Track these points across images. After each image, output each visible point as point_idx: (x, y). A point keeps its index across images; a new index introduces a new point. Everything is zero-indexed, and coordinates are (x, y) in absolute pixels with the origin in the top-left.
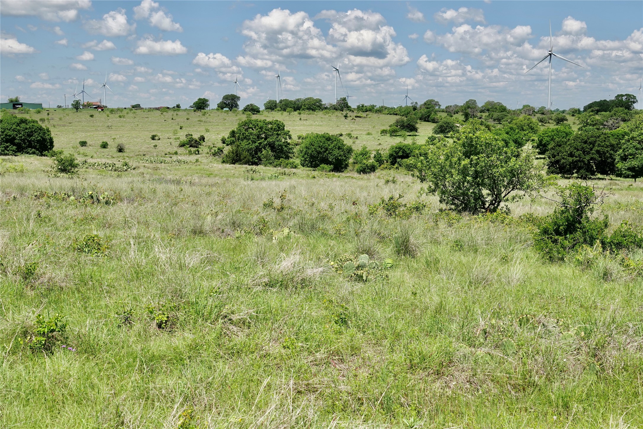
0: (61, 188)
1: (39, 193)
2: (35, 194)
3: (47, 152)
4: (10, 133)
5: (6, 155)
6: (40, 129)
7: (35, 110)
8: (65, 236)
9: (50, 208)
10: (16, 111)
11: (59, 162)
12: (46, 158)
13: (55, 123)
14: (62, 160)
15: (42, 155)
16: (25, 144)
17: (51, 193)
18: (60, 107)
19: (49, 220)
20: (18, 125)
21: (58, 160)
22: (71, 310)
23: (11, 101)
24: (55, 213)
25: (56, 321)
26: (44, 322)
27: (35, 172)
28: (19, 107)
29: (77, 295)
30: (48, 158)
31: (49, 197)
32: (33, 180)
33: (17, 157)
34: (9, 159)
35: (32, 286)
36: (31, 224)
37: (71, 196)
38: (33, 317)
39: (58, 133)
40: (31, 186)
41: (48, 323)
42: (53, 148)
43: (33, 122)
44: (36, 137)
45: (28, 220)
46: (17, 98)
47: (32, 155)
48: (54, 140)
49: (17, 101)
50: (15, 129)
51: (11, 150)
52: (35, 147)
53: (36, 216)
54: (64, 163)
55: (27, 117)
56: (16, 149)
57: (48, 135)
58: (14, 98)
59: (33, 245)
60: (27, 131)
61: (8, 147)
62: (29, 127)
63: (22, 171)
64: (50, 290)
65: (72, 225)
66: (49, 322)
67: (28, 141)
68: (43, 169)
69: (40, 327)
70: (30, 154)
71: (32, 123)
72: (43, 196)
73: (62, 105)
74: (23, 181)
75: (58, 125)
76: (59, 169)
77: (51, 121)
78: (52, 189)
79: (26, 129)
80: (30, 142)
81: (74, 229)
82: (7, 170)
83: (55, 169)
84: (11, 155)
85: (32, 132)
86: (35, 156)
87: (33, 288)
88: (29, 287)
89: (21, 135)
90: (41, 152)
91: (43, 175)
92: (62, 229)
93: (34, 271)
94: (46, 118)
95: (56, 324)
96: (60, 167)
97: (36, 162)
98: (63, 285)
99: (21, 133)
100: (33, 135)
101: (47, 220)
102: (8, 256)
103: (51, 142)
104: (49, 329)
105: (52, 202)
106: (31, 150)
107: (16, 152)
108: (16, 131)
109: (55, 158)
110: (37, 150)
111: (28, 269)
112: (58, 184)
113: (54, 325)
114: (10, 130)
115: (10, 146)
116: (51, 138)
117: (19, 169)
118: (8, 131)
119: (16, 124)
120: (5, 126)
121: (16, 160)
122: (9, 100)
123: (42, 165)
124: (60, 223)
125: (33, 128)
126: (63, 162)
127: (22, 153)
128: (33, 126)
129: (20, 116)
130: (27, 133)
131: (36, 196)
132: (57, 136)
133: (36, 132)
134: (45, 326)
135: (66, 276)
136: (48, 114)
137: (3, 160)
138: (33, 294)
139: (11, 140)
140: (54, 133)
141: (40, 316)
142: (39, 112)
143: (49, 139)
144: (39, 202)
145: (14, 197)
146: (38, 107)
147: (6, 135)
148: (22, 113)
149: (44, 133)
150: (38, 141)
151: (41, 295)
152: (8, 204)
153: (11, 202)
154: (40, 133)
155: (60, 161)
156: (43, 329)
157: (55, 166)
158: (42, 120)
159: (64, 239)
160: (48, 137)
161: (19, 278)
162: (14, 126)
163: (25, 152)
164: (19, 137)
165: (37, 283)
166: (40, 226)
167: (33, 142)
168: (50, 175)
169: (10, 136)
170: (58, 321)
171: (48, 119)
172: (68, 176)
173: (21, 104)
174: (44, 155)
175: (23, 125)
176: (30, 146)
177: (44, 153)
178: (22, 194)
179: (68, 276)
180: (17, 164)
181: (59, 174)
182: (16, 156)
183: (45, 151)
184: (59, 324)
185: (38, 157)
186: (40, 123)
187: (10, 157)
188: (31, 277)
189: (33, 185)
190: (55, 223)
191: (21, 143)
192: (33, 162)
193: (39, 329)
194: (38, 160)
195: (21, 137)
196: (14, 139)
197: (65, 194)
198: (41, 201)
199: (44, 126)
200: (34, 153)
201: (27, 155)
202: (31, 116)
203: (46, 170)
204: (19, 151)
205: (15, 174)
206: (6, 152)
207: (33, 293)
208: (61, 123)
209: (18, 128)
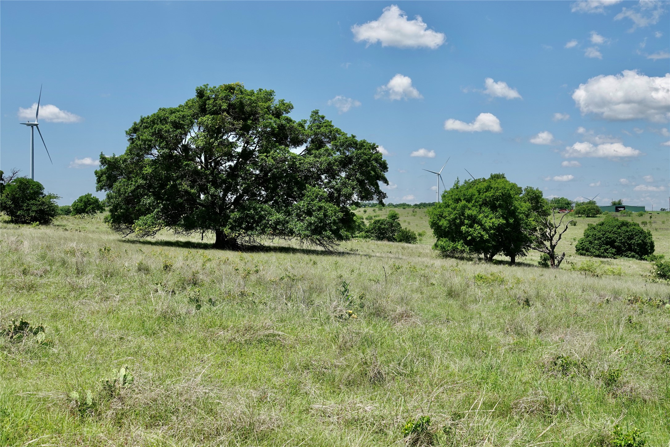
0: (657, 295)
1: (633, 297)
2: (629, 298)
3: (646, 256)
4: (611, 235)
5: (605, 257)
6: (641, 232)
7: (638, 213)
8: (655, 346)
9: (643, 315)
10: (618, 214)
11: (658, 267)
12: (645, 262)
13: (657, 227)
14: (662, 265)
15: (641, 259)
16: (625, 247)
17: (646, 298)
18: (664, 210)
19: (641, 327)
20: (619, 228)
21: (657, 265)
22: (653, 426)
23: (614, 204)
24: (648, 320)
25: (634, 435)
26: (622, 434)
27: (632, 275)
28: (621, 210)
29: (661, 412)
30: (648, 262)
31: (643, 303)
32: (630, 284)
33: (615, 260)
34: (608, 261)
35: (614, 394)
36: (621, 329)
37: (666, 303)
38: (611, 426)
39: (661, 237)
40: (626, 290)
41: (626, 437)
42: (653, 252)
43: (635, 225)
44: (637, 240)
45: (618, 324)
46: (620, 201)
47: (631, 259)
48: (655, 244)
49: (620, 204)
50: (615, 231)
51: (611, 253)
52: (634, 251)
53: (626, 321)
54: (663, 269)
55: (629, 220)
56: (615, 251)
57: (649, 239)
58: (617, 200)
59: (619, 350)
60: (627, 234)
61: (607, 249)
62: (630, 230)
63: (619, 274)
64: (632, 401)
65: (665, 334)
66: (626, 435)
67: (628, 244)
68: (642, 273)
69: (617, 439)
70: (629, 257)
71: (633, 226)
72: (637, 301)
73: (666, 208)
74: (618, 284)
75: (660, 229)
76: (658, 274)
77: (653, 224)
78: (647, 295)
79: (627, 231)
80: (630, 245)
81: (666, 339)
82: (605, 272)
83: (653, 274)
84: (610, 257)
85: (632, 235)
86: (634, 259)
87: (615, 396)
88: (611, 395)
89: (621, 238)
90: (641, 256)
91: (641, 279)
92: (653, 337)
93: (617, 378)
94: (648, 222)
95: (634, 439)
96: (659, 272)
97: (635, 266)
98: (647, 397)
99: (621, 236)
100: (633, 238)
101: (638, 327)
102: (593, 360)
103: (652, 246)
104: (627, 443)
105: (645, 308)
106: (630, 253)
107: (615, 255)
108: (616, 234)
109: (654, 262)
110: (637, 253)
111: (611, 376)
112: (654, 289)
113: (632, 439)
114: (610, 233)
115: (610, 248)
116: (652, 241)
117: (616, 272)
118: (608, 234)
119: (617, 227)
120: (607, 228)
121: (615, 263)
122: (612, 203)
123: (640, 269)
124: (652, 330)
125: (633, 231)
126: (663, 267)
127: (621, 256)
128: (634, 229)
129: (621, 219)
130: (628, 236)
131: (629, 300)
132: (658, 240)
133: (636, 235)
134: (622, 438)
135: (651, 389)
136: (651, 217)
137: (602, 262)
138: (615, 402)
139: (611, 243)
140: (655, 237)
141: (617, 426)
142: (641, 215)
143: (650, 243)
144: (632, 307)
145: (607, 300)
146: (641, 210)
147: (607, 238)
148: (624, 216)
149: (645, 236)
150: (638, 245)
151: (623, 405)
152: (600, 306)
153: (604, 305)
154: (641, 237)
155: (660, 266)
156: (620, 442)
157: (654, 271)
158: (644, 223)
159: (654, 348)
160: (648, 241)
161: (601, 383)
162: (615, 229)
163: (624, 255)
164: (619, 240)
165: (619, 392)
166: (630, 331)
167: (633, 245)
168: (648, 280)
169: (610, 238)
170: (636, 435)
171: (650, 222)
172: (666, 282)
173: (624, 207)
174: (644, 259)
175: (624, 228)
176: (630, 249)
177: (644, 257)
178: (615, 298)
179: (653, 389)
180: (615, 267)
181: (658, 280)
182: (614, 258)
183: (645, 255)
184: (637, 439)
185: (638, 261)
186: (642, 226)
187: (609, 259)
188: (613, 384)
189: (628, 289)
190: (646, 331)
191: (620, 246)
192: (631, 265)
193: (616, 441)
194: (637, 264)
195: (622, 240)
196: (615, 241)
197: (661, 301)
198: (634, 306)
199: (645, 229)
200: (633, 257)
201: (626, 258)
202: (634, 219)
203: (645, 274)
204: (618, 254)
205: (612, 277)
206: (606, 254)
207: (614, 400)
208: (663, 226)
209: (619, 230)
